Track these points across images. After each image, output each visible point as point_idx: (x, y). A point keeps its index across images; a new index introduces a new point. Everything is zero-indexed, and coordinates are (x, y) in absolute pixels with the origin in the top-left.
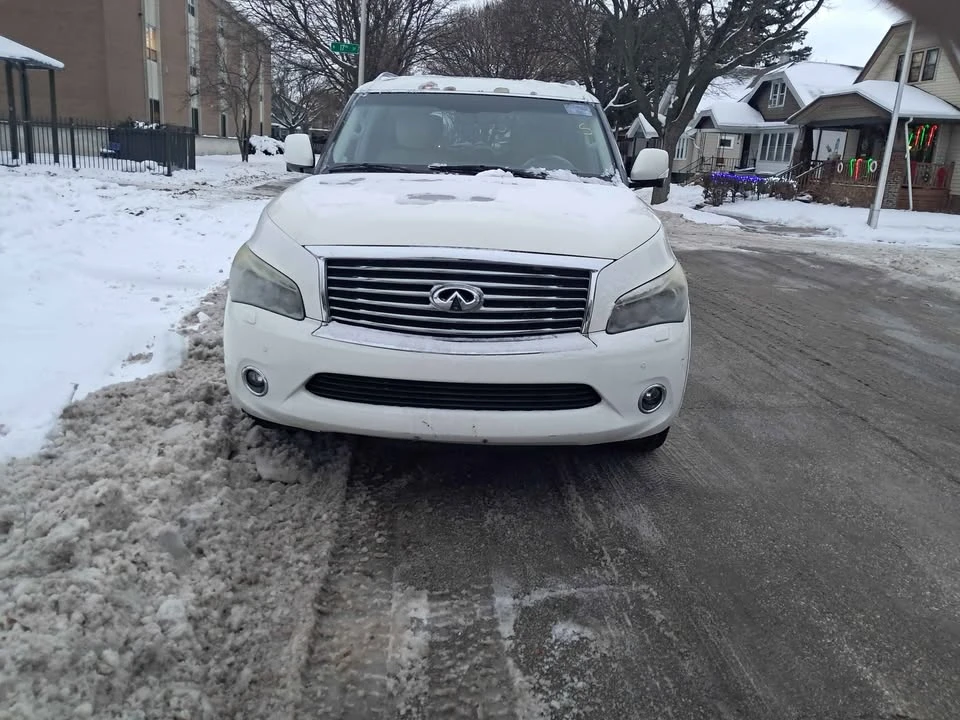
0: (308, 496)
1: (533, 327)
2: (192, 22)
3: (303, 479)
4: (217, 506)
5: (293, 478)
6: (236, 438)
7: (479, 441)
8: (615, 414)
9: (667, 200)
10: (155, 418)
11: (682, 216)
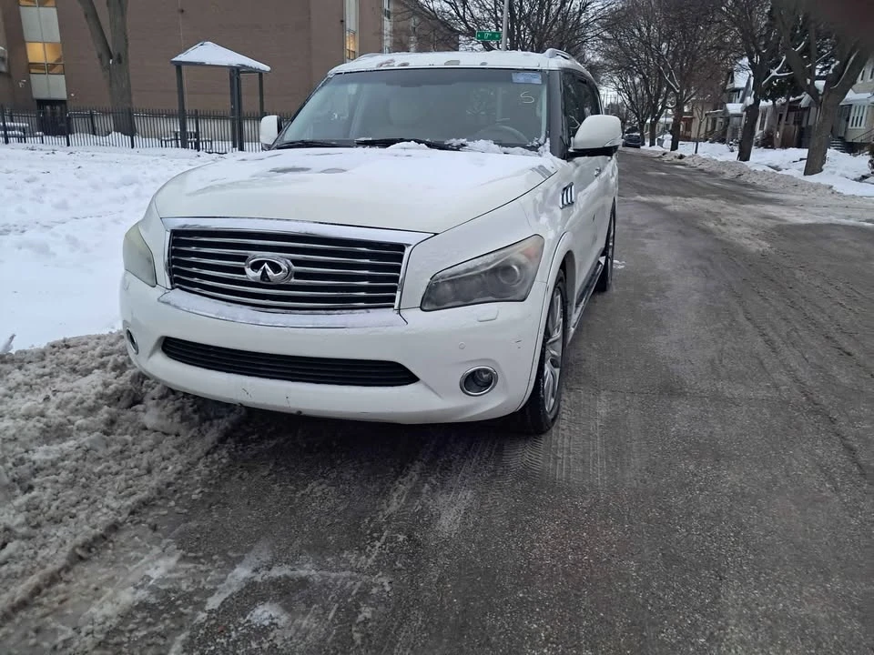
0: (174, 447)
1: (344, 302)
2: (387, 25)
3: (182, 431)
4: (73, 449)
5: (174, 430)
6: (144, 390)
7: (294, 412)
8: (433, 395)
9: (822, 170)
10: (78, 367)
11: (831, 187)
